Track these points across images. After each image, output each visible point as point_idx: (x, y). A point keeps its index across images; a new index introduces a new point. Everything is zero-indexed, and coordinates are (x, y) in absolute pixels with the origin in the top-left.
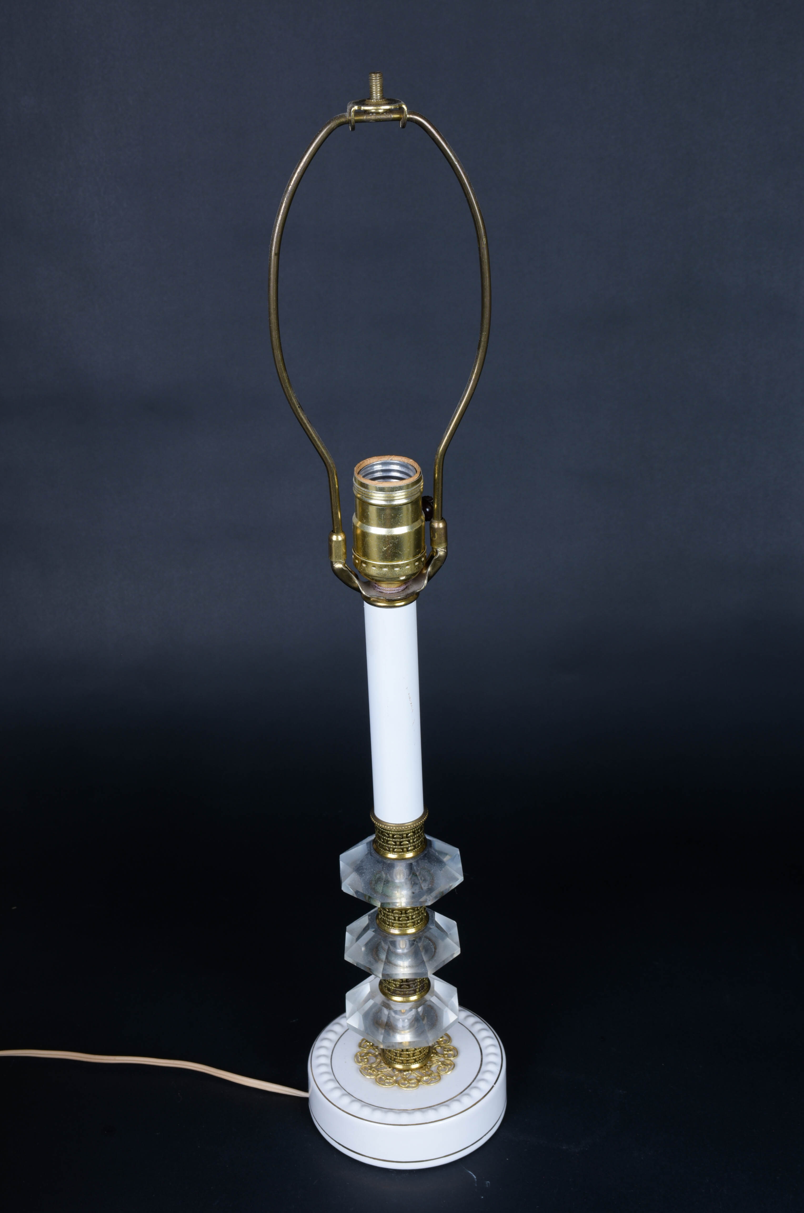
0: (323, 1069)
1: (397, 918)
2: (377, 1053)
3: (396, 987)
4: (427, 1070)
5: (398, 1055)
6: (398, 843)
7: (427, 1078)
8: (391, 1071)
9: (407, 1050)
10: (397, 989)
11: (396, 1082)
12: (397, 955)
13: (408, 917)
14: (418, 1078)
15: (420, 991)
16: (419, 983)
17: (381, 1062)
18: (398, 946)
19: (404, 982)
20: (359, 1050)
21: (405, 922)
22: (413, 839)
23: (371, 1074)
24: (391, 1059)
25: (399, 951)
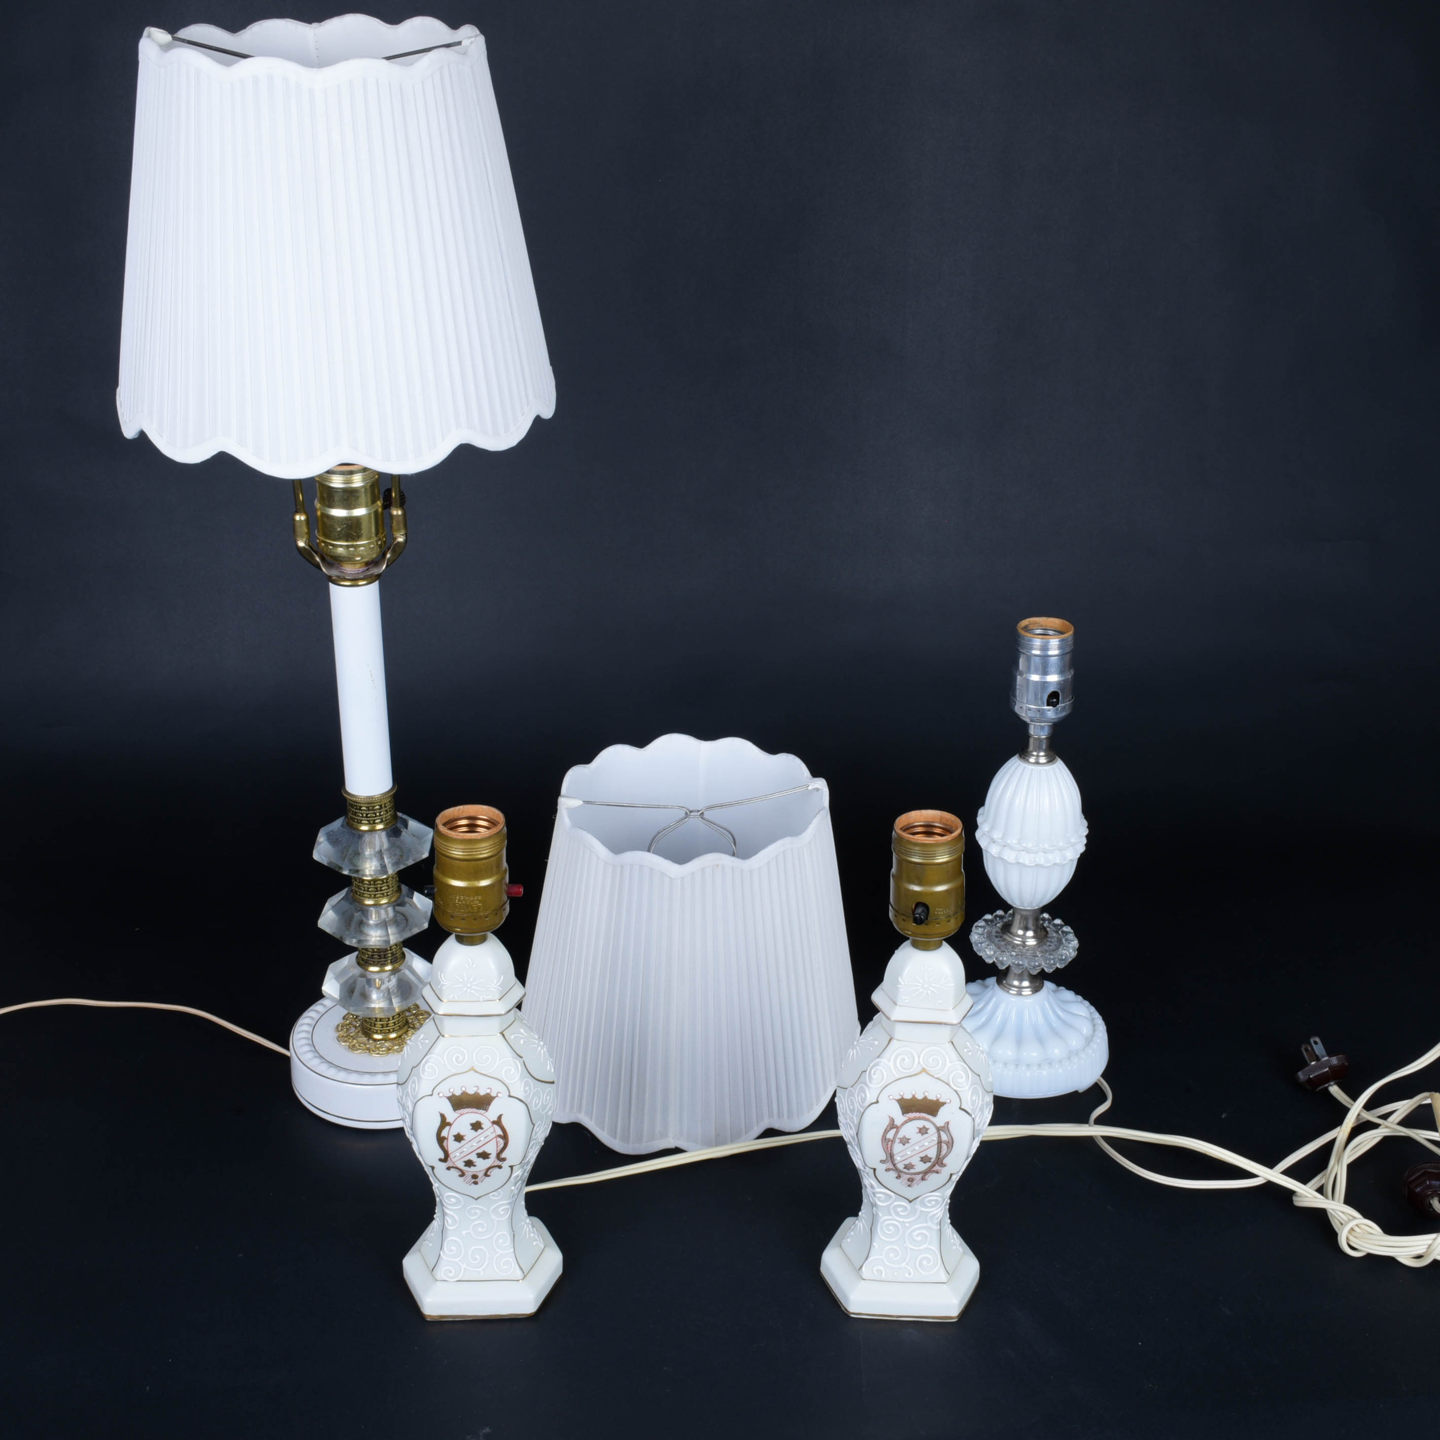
0: (303, 1035)
1: (366, 889)
2: (358, 1025)
3: (368, 957)
4: (400, 1041)
5: (373, 1025)
6: (364, 815)
7: (397, 1047)
8: (367, 1040)
9: (381, 1020)
10: (369, 959)
11: (368, 1049)
12: (368, 925)
13: (377, 889)
14: (390, 1047)
15: (391, 962)
16: (390, 955)
17: (359, 1032)
18: (370, 917)
19: (376, 952)
20: (342, 1021)
21: (374, 893)
22: (380, 813)
23: (345, 1041)
24: (367, 1029)
25: (371, 922)
